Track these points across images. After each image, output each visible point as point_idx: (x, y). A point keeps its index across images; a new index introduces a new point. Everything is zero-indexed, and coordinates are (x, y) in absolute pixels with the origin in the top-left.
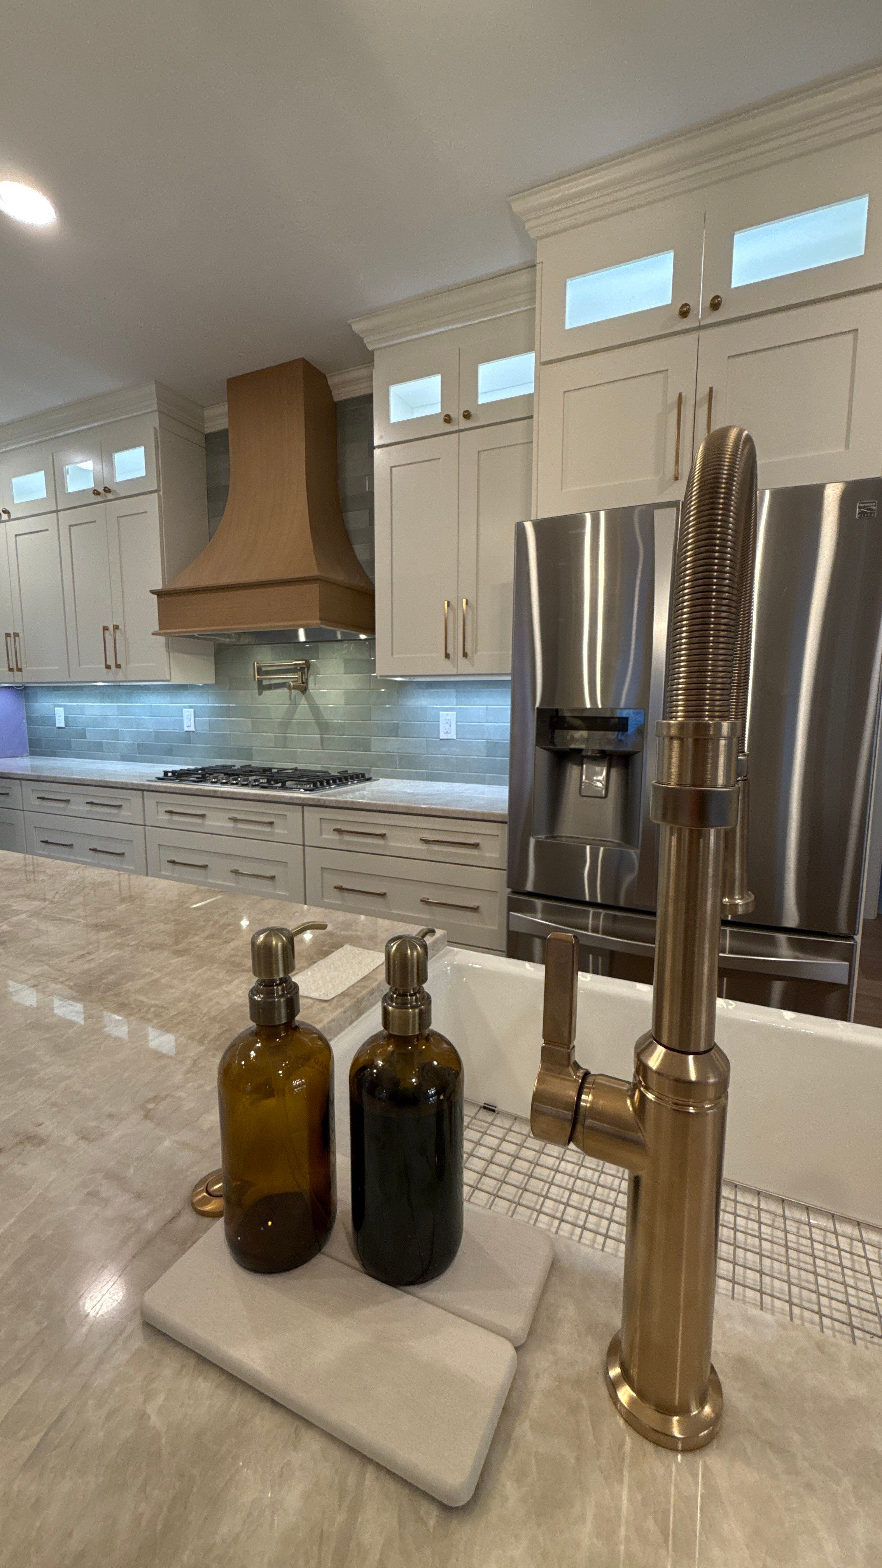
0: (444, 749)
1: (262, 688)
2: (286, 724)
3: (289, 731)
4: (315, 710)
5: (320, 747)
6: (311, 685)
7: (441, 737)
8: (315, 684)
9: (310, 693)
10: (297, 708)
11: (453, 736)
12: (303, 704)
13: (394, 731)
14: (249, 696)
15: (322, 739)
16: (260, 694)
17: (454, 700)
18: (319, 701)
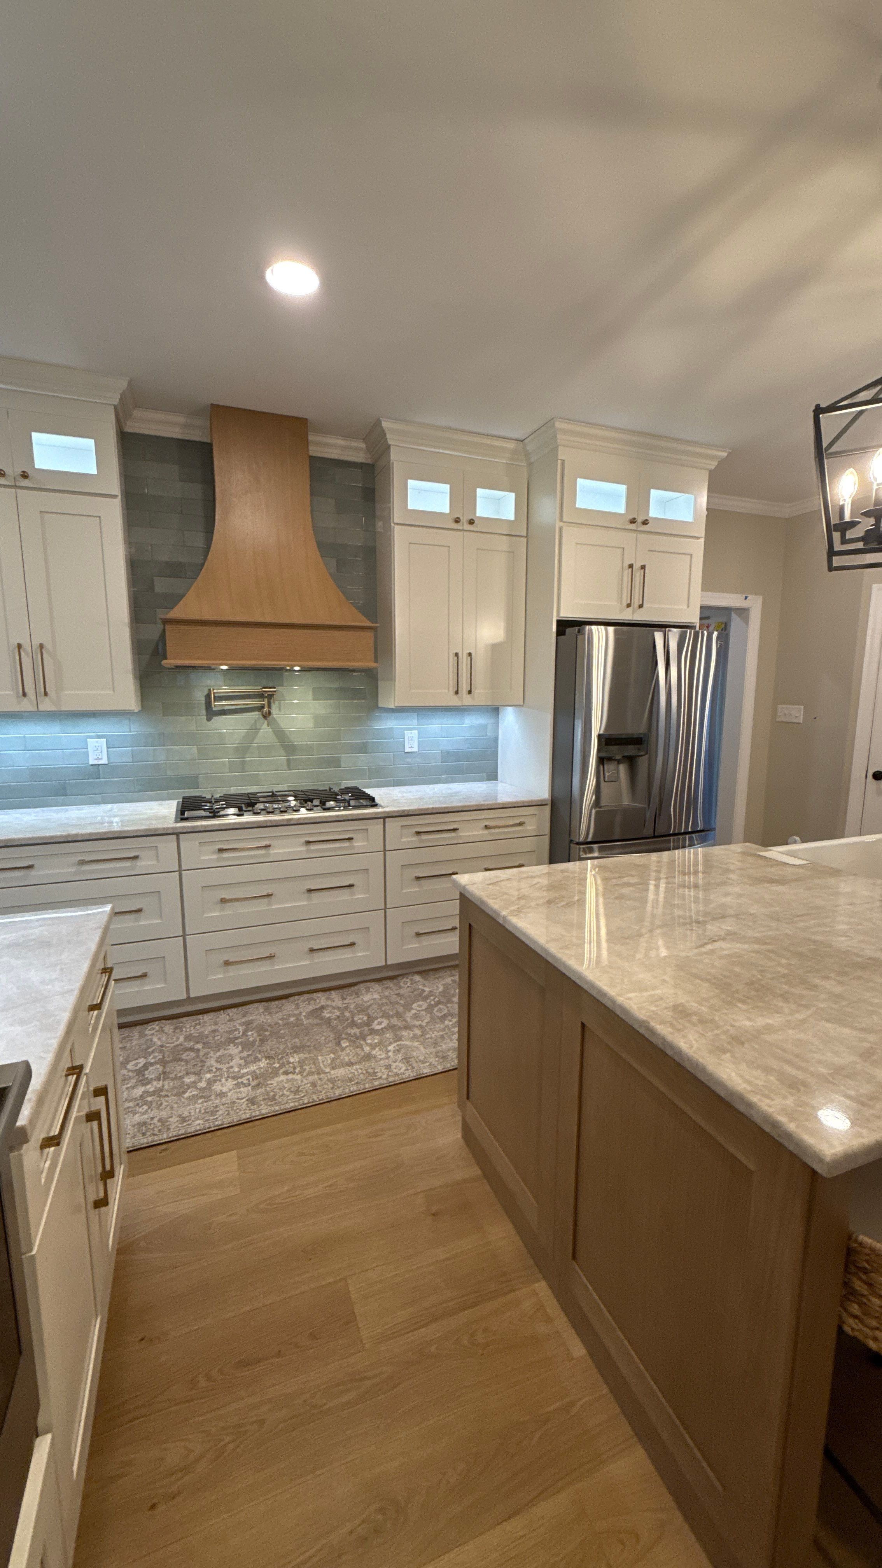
0: (408, 760)
1: (211, 713)
2: (243, 749)
3: (248, 755)
4: (281, 735)
5: (286, 768)
6: (274, 711)
7: (406, 751)
8: (280, 710)
9: (274, 718)
10: (257, 733)
11: (415, 749)
12: (265, 729)
13: (363, 748)
14: (197, 723)
15: (288, 760)
16: (209, 719)
17: (415, 721)
18: (283, 725)
